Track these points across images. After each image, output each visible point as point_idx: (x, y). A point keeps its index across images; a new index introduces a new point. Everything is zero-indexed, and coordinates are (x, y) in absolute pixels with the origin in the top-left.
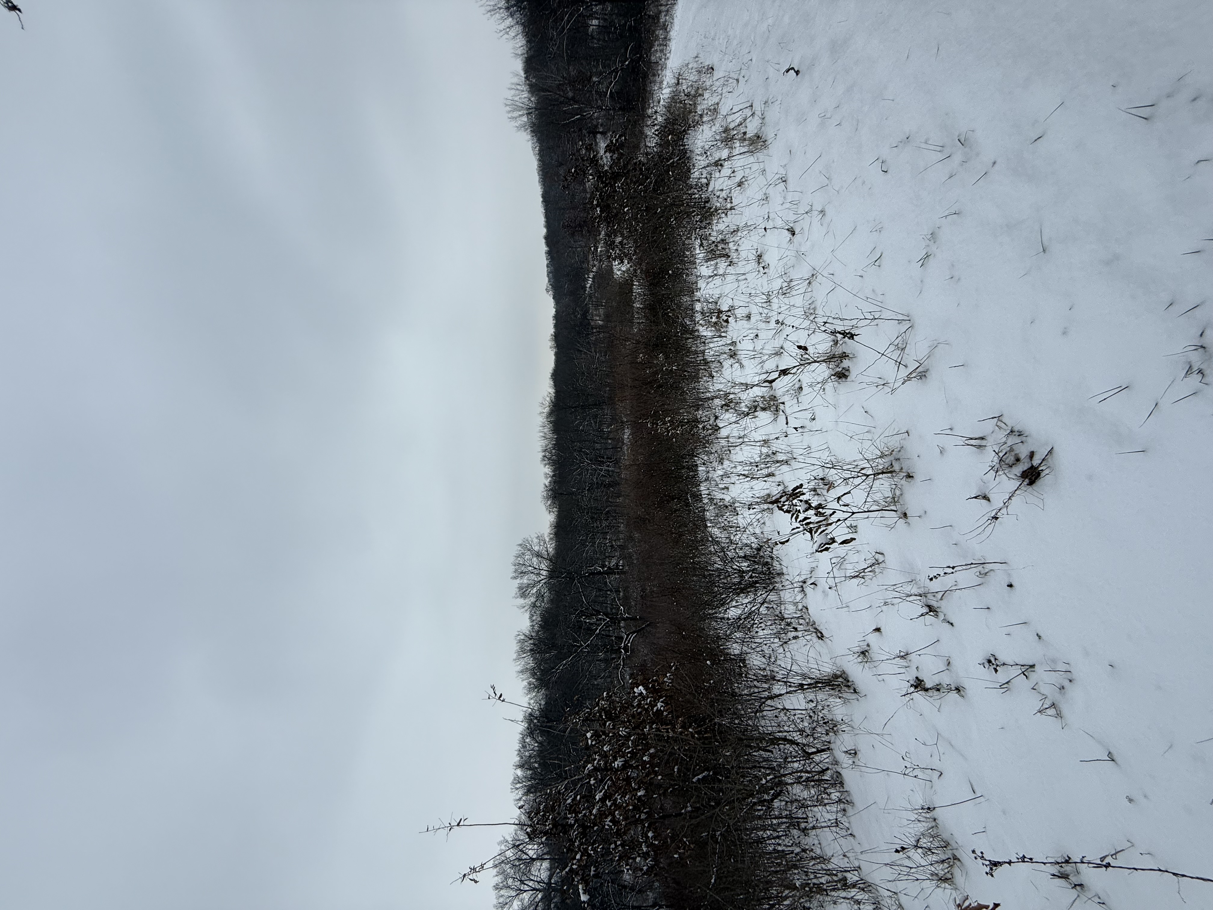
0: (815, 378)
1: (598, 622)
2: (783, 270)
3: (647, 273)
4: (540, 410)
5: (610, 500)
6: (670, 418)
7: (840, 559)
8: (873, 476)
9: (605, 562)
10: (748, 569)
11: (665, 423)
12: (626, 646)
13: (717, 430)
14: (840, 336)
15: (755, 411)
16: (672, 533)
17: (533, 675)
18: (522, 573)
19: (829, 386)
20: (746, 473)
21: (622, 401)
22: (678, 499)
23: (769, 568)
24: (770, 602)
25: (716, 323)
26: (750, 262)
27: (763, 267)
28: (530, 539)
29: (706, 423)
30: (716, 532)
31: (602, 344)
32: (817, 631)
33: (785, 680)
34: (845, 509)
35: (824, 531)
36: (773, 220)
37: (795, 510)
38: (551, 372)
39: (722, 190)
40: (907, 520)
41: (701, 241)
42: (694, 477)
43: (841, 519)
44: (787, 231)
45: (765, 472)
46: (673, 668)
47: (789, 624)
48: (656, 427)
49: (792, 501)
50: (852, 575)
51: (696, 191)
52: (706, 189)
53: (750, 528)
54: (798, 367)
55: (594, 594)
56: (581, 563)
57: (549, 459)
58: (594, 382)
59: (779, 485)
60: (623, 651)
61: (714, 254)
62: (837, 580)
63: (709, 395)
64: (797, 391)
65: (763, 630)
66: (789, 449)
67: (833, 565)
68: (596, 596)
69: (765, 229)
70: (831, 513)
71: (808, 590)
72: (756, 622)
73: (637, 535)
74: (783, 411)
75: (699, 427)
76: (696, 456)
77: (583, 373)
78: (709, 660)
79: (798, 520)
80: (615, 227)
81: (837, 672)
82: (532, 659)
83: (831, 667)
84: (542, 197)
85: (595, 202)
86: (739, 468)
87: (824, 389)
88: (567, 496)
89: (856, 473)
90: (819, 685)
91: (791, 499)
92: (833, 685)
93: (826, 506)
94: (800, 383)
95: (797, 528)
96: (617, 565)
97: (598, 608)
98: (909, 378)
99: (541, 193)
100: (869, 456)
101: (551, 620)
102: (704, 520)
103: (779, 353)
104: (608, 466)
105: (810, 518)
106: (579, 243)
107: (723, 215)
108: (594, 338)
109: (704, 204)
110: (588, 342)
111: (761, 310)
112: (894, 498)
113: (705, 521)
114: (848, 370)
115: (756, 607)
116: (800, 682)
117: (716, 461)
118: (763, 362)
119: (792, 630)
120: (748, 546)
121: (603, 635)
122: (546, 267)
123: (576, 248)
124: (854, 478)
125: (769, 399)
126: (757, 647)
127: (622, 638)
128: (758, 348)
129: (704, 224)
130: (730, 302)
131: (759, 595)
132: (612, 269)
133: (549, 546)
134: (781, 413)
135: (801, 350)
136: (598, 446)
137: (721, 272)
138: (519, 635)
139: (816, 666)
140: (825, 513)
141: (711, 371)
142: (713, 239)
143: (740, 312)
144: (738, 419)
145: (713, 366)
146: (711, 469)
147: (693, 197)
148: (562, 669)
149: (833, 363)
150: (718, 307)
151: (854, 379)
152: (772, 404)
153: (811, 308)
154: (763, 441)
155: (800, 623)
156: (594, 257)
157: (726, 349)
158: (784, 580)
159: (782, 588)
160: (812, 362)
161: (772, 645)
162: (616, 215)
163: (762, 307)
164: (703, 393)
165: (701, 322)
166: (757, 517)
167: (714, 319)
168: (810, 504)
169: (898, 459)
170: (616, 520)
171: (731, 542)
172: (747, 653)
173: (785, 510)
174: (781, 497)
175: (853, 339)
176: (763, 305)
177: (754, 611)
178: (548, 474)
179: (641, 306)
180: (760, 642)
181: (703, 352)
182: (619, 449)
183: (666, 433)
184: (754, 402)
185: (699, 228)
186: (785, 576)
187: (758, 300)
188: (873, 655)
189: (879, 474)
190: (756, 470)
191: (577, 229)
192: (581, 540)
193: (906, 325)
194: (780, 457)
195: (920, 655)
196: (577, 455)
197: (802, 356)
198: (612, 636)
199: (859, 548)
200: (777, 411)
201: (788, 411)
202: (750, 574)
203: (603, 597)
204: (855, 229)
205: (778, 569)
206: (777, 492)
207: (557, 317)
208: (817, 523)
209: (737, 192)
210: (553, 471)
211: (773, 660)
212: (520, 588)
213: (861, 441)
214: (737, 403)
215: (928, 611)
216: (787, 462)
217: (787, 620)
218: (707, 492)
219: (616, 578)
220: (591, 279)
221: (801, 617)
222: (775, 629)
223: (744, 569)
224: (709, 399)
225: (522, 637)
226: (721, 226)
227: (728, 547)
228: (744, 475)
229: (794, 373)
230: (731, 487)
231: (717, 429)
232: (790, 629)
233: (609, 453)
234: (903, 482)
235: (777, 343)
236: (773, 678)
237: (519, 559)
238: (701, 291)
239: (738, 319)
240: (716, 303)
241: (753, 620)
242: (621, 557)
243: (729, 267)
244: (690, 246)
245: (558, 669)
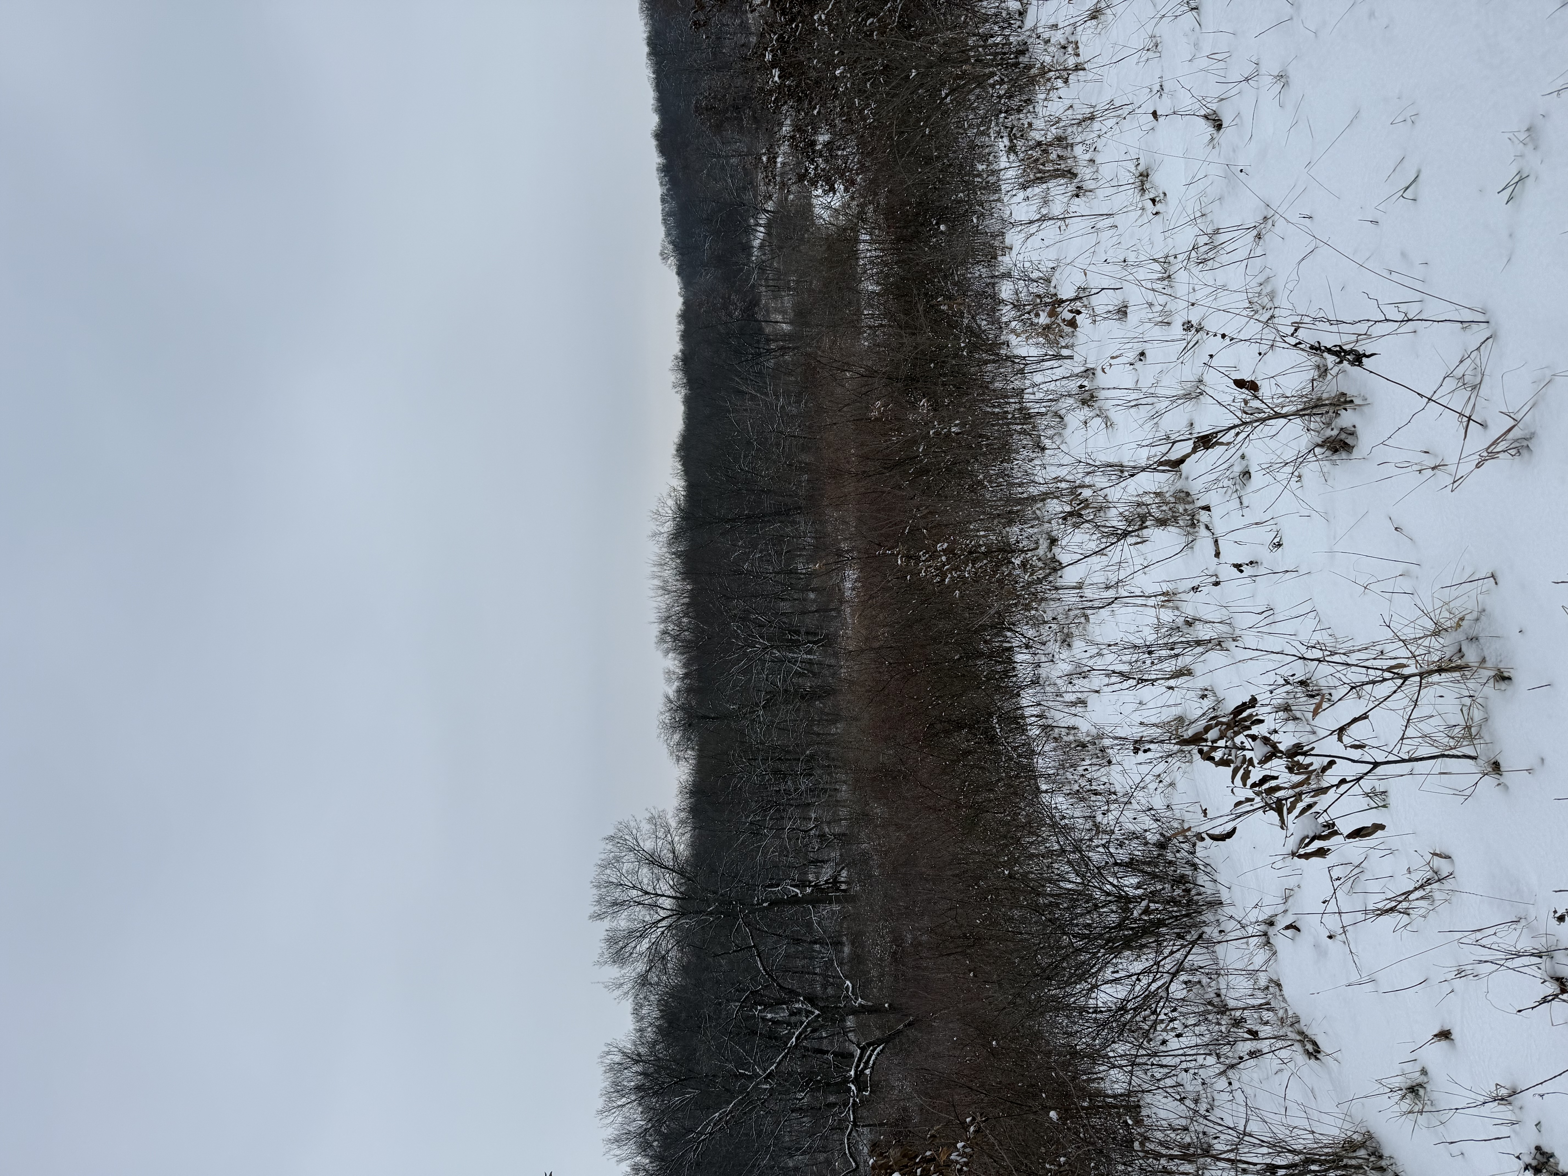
0: (1278, 452)
1: (793, 1019)
2: (1197, 207)
3: (889, 213)
4: (652, 527)
5: (815, 729)
6: (946, 545)
7: (1350, 868)
8: (1418, 678)
9: (806, 873)
10: (1140, 892)
11: (934, 556)
12: (859, 1074)
13: (1055, 570)
14: (1331, 359)
15: (1142, 528)
16: (959, 807)
17: (644, 1147)
18: (615, 904)
19: (1311, 470)
20: (1125, 668)
21: (837, 507)
22: (971, 727)
23: (1188, 891)
24: (1194, 970)
25: (1047, 327)
26: (1121, 189)
27: (1153, 201)
28: (633, 824)
29: (1030, 554)
30: (1060, 802)
31: (790, 374)
32: (1304, 1038)
33: (1232, 1156)
34: (1356, 754)
35: (1310, 806)
36: (1172, 94)
37: (1240, 759)
38: (677, 440)
39: (1055, 27)
40: (1502, 780)
41: (1011, 141)
42: (1006, 674)
43: (1348, 779)
44: (1202, 121)
45: (1169, 666)
46: (972, 1129)
47: (1238, 1023)
48: (917, 564)
49: (1232, 739)
50: (1380, 906)
51: (996, 28)
52: (1019, 23)
53: (1139, 795)
54: (1237, 430)
55: (782, 951)
56: (753, 877)
57: (675, 638)
58: (775, 462)
59: (1203, 697)
60: (853, 1088)
61: (1040, 171)
62: (1347, 919)
63: (1034, 491)
64: (1238, 481)
65: (1179, 1036)
66: (1222, 614)
67: (1337, 883)
68: (787, 956)
69: (1155, 114)
70: (1325, 764)
71: (1281, 940)
72: (1162, 1017)
73: (878, 810)
74: (1207, 527)
75: (1013, 563)
76: (1010, 630)
77: (749, 443)
78: (1054, 1109)
79: (1249, 782)
80: (815, 112)
81: (1355, 1136)
82: (640, 1109)
83: (1339, 1123)
84: (649, 44)
85: (768, 57)
86: (1110, 658)
87: (1300, 476)
88: (717, 723)
89: (1379, 673)
90: (1314, 1167)
91: (1230, 733)
92: (1346, 1167)
93: (1313, 749)
94: (1244, 462)
95: (1249, 800)
96: (835, 881)
97: (791, 983)
98: (1491, 454)
99: (645, 35)
100: (1409, 633)
101: (683, 1015)
102: (1031, 774)
103: (1194, 395)
104: (809, 652)
105: (1276, 778)
106: (734, 147)
107: (1059, 83)
108: (771, 363)
109: (1016, 57)
110: (760, 373)
111: (1150, 297)
112: (1468, 728)
113: (1035, 778)
114: (1352, 434)
115: (1159, 983)
116: (1269, 1161)
117: (1056, 641)
118: (1158, 415)
119: (1246, 1036)
120: (1137, 838)
121: (807, 1049)
122: (660, 203)
123: (727, 157)
124: (1373, 682)
125: (1172, 500)
126: (1166, 1076)
127: (852, 1056)
128: (1145, 384)
129: (1015, 102)
130: (1079, 280)
131: (1166, 952)
132: (810, 206)
133: (677, 839)
134: (1203, 531)
135: (1243, 390)
136: (785, 606)
137: (1057, 209)
138: (608, 1053)
139: (1304, 1123)
140: (1311, 764)
141: (1039, 436)
142: (1037, 136)
143: (1103, 302)
144: (1103, 546)
145: (1042, 423)
146: (1043, 659)
147: (990, 41)
148: (711, 1134)
149: (1318, 418)
150: (1053, 291)
151: (1366, 456)
152: (1181, 510)
153: (1264, 293)
154: (1163, 594)
155: (1265, 1019)
156: (767, 177)
157: (1073, 385)
158: (1223, 919)
159: (1220, 939)
160: (1269, 418)
161: (1201, 1071)
162: (817, 83)
163: (1153, 290)
164: (1021, 485)
165: (1014, 324)
166: (1157, 770)
167: (1043, 319)
168: (1274, 746)
169: (1473, 639)
170: (830, 774)
171: (1097, 828)
172: (1143, 1091)
173: (1217, 759)
174: (1207, 729)
175: (1360, 364)
176: (1155, 286)
177: (1154, 994)
178: (674, 673)
179: (877, 289)
180: (1172, 1063)
181: (1020, 392)
182: (834, 613)
183: (938, 579)
184: (1139, 505)
185: (1006, 112)
186: (1225, 909)
187: (1141, 274)
188: (1435, 1096)
189: (1430, 673)
190: (1148, 662)
191: (729, 115)
192: (751, 823)
193: (1479, 333)
194: (1203, 632)
195: (1542, 1096)
196: (738, 627)
197: (1246, 402)
198: (827, 1052)
199: (1395, 843)
200: (1193, 525)
201: (1220, 528)
202: (1144, 903)
203: (805, 958)
204: (1356, 117)
205: (1209, 892)
206: (1200, 712)
207: (688, 316)
208: (1293, 787)
209: (1089, 31)
210: (685, 665)
211: (1203, 1107)
212: (612, 940)
213: (1387, 595)
214: (1100, 509)
215: (1558, 991)
216: (1219, 644)
217: (1233, 1013)
218: (1036, 711)
219: (834, 913)
220: (762, 229)
221: (1266, 1006)
222: (1206, 1032)
223: (1131, 892)
224: (1033, 499)
225: (618, 1058)
226: (1055, 108)
227: (1091, 840)
228: (1121, 674)
229: (1229, 444)
230: (1092, 699)
231: (1055, 566)
232: (1242, 1033)
233: (811, 621)
234: (1489, 690)
235: (1189, 372)
236: (1207, 1151)
237: (608, 871)
238: (1014, 252)
239: (1098, 318)
240: (1048, 281)
241: (1154, 1012)
242: (843, 862)
243: (1077, 199)
244: (987, 151)
245: (701, 1133)
